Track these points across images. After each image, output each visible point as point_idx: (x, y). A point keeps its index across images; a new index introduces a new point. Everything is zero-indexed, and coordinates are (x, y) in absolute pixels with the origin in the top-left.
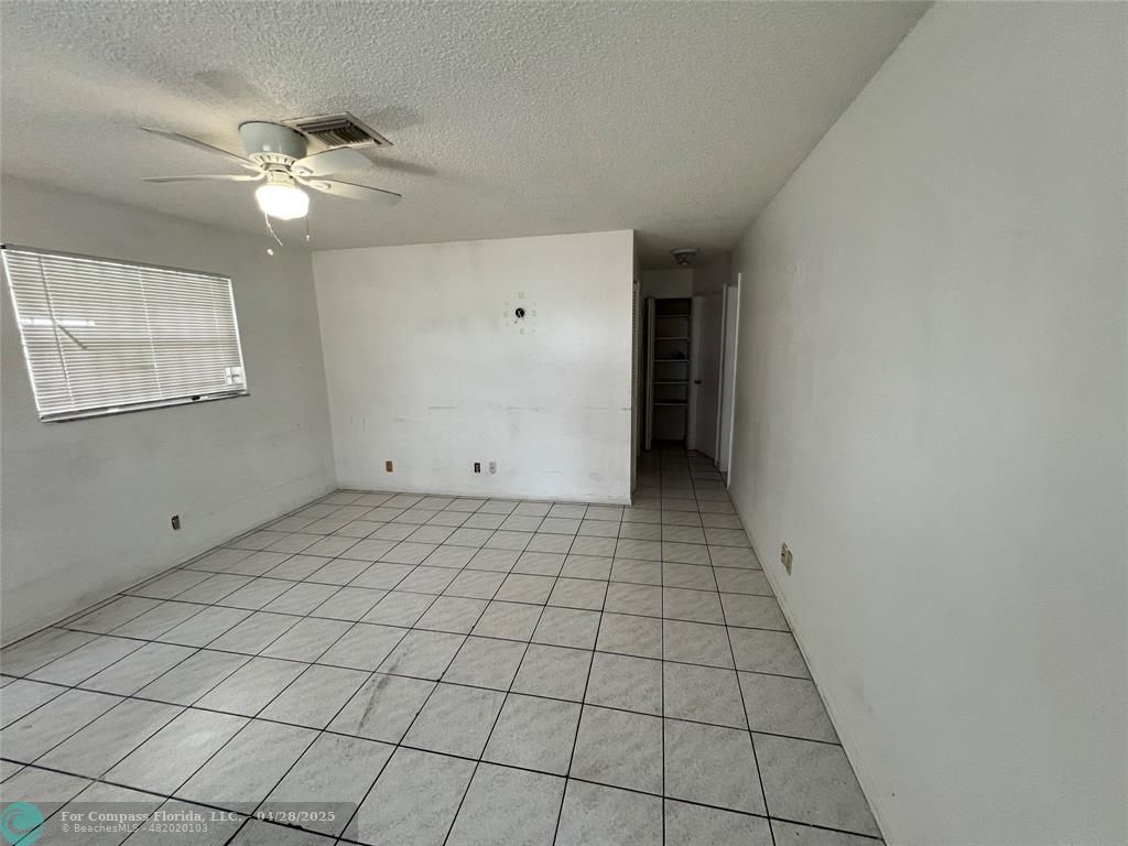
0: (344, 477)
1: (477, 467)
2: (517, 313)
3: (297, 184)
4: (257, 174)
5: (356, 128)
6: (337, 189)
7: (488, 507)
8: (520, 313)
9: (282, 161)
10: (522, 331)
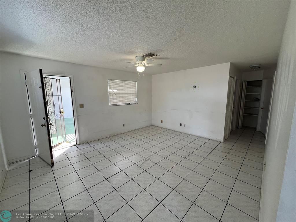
0: (153, 123)
1: (181, 124)
2: (194, 87)
3: (143, 65)
4: (137, 65)
5: (152, 54)
6: (150, 65)
7: (182, 135)
8: (195, 87)
9: (141, 62)
10: (195, 91)
